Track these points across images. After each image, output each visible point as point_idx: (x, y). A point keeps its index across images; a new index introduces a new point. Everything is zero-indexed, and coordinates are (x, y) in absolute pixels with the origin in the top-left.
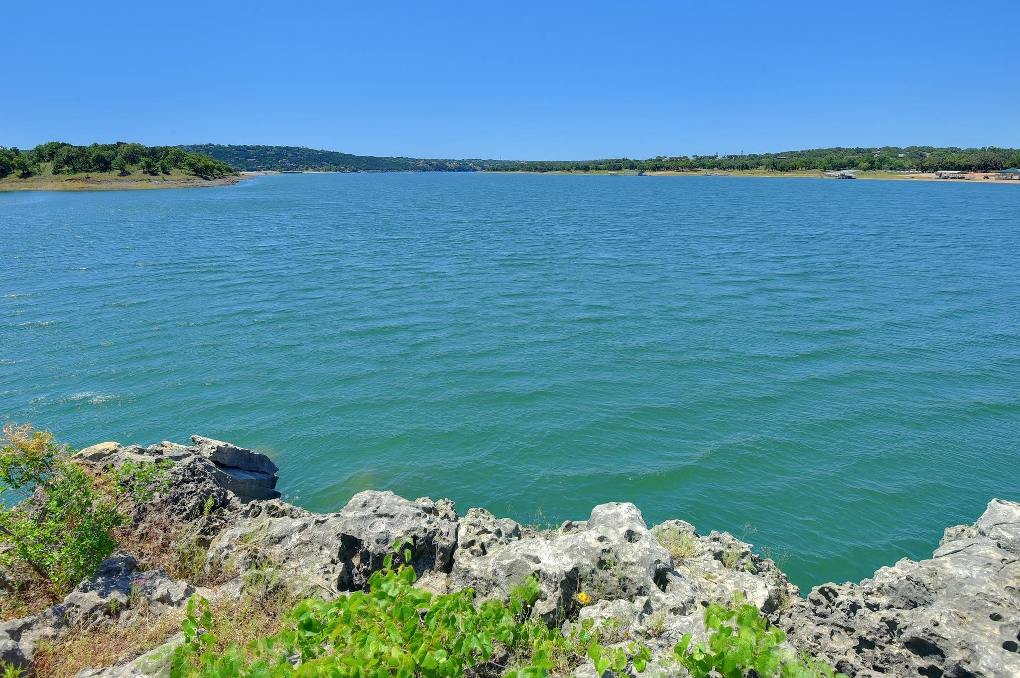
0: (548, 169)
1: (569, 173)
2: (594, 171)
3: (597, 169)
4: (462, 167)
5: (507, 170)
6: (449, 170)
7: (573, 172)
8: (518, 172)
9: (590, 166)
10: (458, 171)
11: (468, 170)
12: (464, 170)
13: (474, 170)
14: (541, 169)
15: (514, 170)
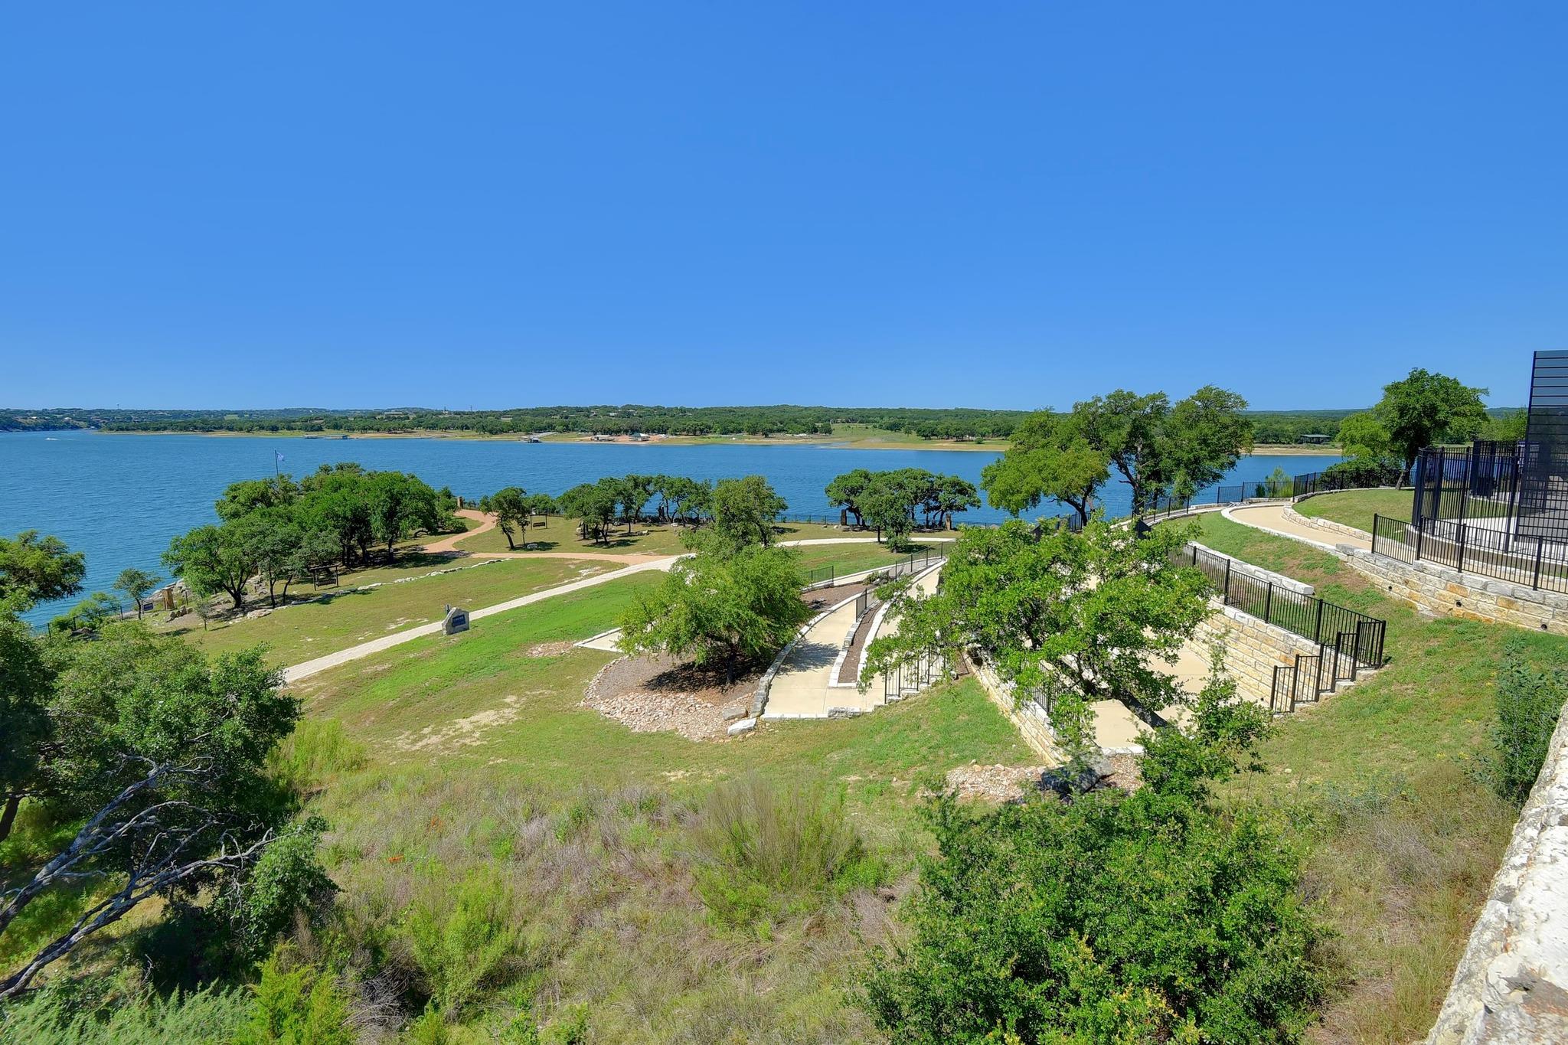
0: (215, 428)
1: (250, 435)
2: (285, 431)
3: (290, 428)
4: (50, 422)
5: (146, 429)
6: (25, 428)
7: (255, 432)
8: (165, 433)
9: (280, 425)
10: (43, 430)
11: (62, 428)
12: (54, 428)
13: (75, 427)
14: (203, 428)
15: (158, 429)
